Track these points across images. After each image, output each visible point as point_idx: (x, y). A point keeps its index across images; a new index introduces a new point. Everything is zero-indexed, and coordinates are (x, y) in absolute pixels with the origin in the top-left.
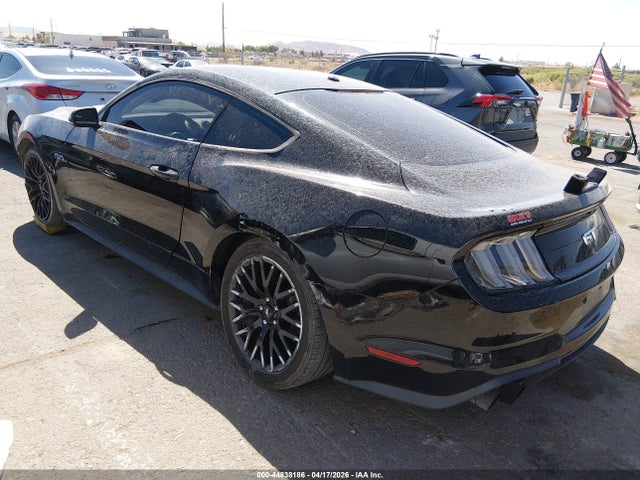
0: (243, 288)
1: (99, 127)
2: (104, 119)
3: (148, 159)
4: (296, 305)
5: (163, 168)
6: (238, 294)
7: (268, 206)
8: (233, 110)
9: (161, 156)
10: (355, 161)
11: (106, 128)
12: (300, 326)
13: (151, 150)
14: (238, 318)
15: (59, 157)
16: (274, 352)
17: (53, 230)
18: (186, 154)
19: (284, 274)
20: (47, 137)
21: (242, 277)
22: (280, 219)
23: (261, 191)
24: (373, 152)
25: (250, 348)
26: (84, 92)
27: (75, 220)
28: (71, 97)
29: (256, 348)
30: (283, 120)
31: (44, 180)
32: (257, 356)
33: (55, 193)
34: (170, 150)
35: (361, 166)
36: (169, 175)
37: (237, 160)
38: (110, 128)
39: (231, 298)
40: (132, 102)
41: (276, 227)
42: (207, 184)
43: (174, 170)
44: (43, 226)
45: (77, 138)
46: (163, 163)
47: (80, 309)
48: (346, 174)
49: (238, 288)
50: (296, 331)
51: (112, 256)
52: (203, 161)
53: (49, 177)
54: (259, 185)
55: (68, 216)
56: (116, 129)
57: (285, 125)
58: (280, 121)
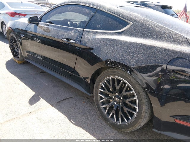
0: (105, 89)
1: (39, 24)
2: (40, 21)
3: (61, 36)
4: (135, 98)
5: (68, 39)
6: (102, 91)
7: (122, 55)
8: (98, 15)
9: (67, 34)
10: (163, 35)
11: (41, 24)
12: (137, 108)
13: (62, 32)
14: (102, 101)
15: (23, 36)
16: (121, 116)
17: (20, 62)
18: (78, 34)
19: (128, 85)
20: (17, 29)
21: (105, 84)
22: (130, 61)
23: (118, 49)
24: (171, 31)
25: (109, 113)
26: (27, 15)
27: (29, 59)
28: (23, 16)
29: (112, 114)
30: (124, 18)
31: (16, 44)
32: (112, 117)
33: (21, 49)
34: (70, 32)
35: (166, 37)
36: (71, 42)
37: (102, 36)
38: (43, 24)
39: (99, 92)
40: (52, 13)
41: (128, 65)
42: (89, 46)
43: (73, 40)
44: (17, 61)
45: (30, 29)
46: (68, 37)
47: (34, 93)
48: (159, 41)
49: (102, 88)
50: (135, 109)
51: (43, 72)
52: (86, 36)
53: (19, 44)
54: (117, 46)
55: (26, 58)
56: (45, 25)
57: (125, 20)
58: (122, 18)
